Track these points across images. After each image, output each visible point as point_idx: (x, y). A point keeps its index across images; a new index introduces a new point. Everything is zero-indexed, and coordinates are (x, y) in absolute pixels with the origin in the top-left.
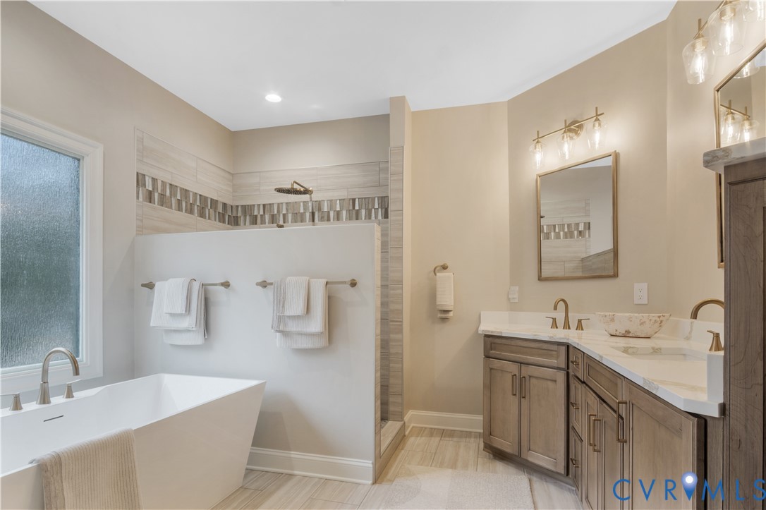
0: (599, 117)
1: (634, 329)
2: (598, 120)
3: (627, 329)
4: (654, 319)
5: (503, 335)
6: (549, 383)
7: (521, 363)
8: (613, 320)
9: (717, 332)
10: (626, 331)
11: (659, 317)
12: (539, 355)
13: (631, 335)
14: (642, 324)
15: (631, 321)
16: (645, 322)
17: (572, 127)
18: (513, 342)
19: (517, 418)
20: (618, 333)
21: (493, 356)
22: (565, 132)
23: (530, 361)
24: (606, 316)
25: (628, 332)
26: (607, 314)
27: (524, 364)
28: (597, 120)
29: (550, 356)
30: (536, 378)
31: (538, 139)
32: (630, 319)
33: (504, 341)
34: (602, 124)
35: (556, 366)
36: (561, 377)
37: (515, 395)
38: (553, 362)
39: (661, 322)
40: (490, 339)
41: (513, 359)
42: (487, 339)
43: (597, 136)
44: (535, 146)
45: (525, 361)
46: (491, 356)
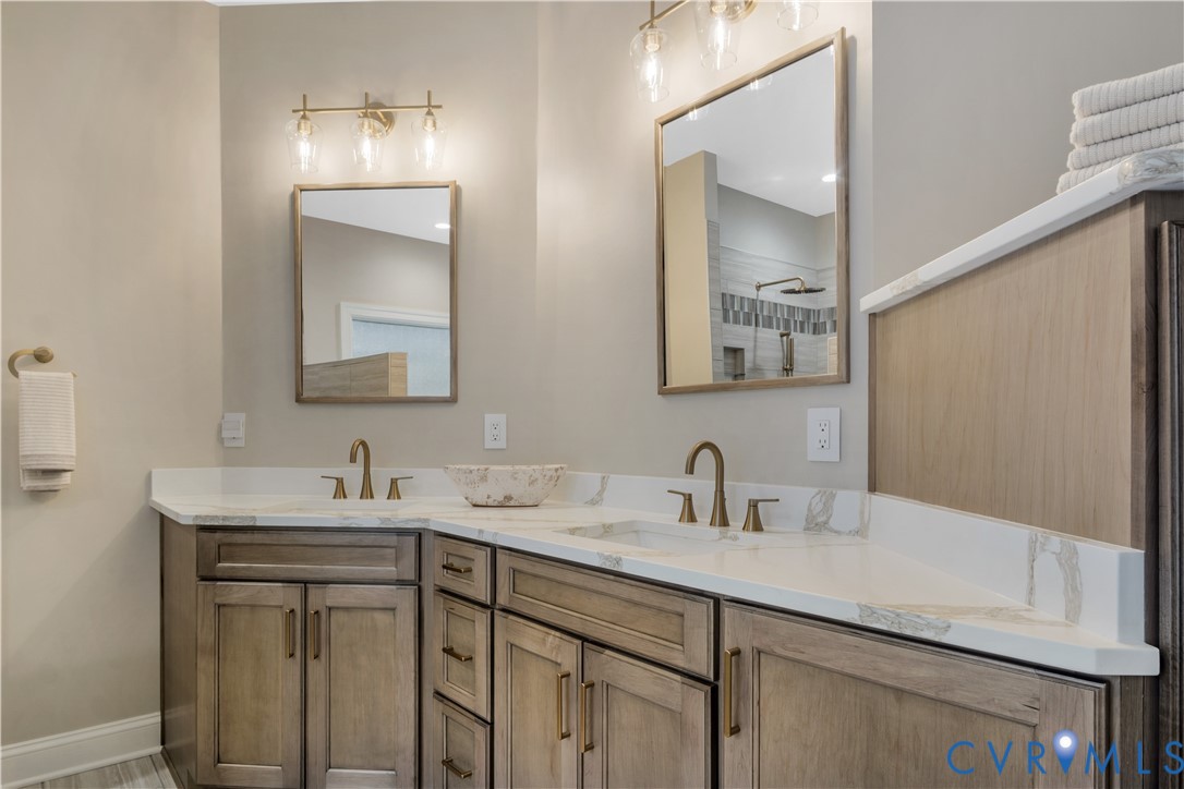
0: (433, 110)
1: (518, 491)
2: (432, 114)
3: (508, 494)
4: (549, 474)
5: (258, 524)
6: (379, 616)
7: (306, 583)
8: (484, 479)
9: (689, 492)
10: (505, 497)
11: (557, 470)
12: (351, 561)
13: (512, 503)
14: (531, 483)
15: (516, 479)
16: (537, 479)
17: (379, 112)
18: (286, 538)
19: (298, 706)
20: (490, 502)
21: (226, 575)
22: (365, 115)
23: (329, 576)
24: (471, 472)
25: (508, 498)
26: (473, 467)
27: (313, 582)
28: (429, 113)
29: (382, 559)
30: (347, 609)
31: (304, 112)
32: (514, 476)
33: (258, 538)
34: (439, 124)
35: (395, 577)
36: (406, 599)
37: (292, 655)
38: (388, 570)
39: (558, 478)
40: (218, 536)
41: (283, 576)
42: (205, 536)
43: (430, 144)
44: (299, 125)
45: (319, 577)
46: (219, 575)
